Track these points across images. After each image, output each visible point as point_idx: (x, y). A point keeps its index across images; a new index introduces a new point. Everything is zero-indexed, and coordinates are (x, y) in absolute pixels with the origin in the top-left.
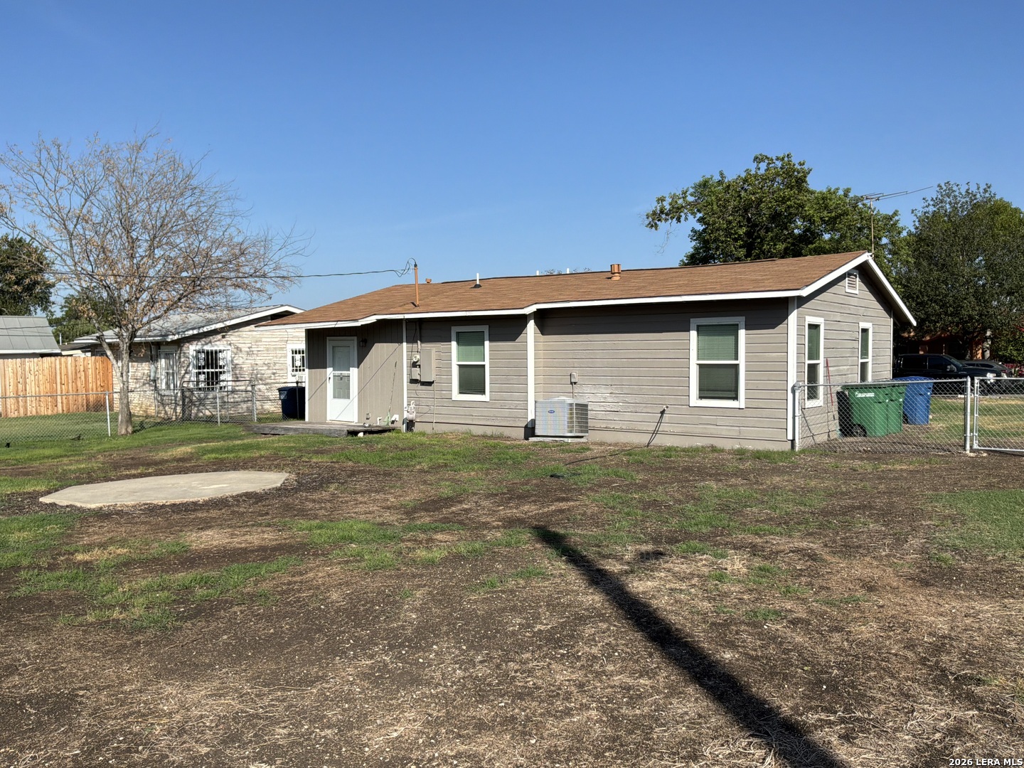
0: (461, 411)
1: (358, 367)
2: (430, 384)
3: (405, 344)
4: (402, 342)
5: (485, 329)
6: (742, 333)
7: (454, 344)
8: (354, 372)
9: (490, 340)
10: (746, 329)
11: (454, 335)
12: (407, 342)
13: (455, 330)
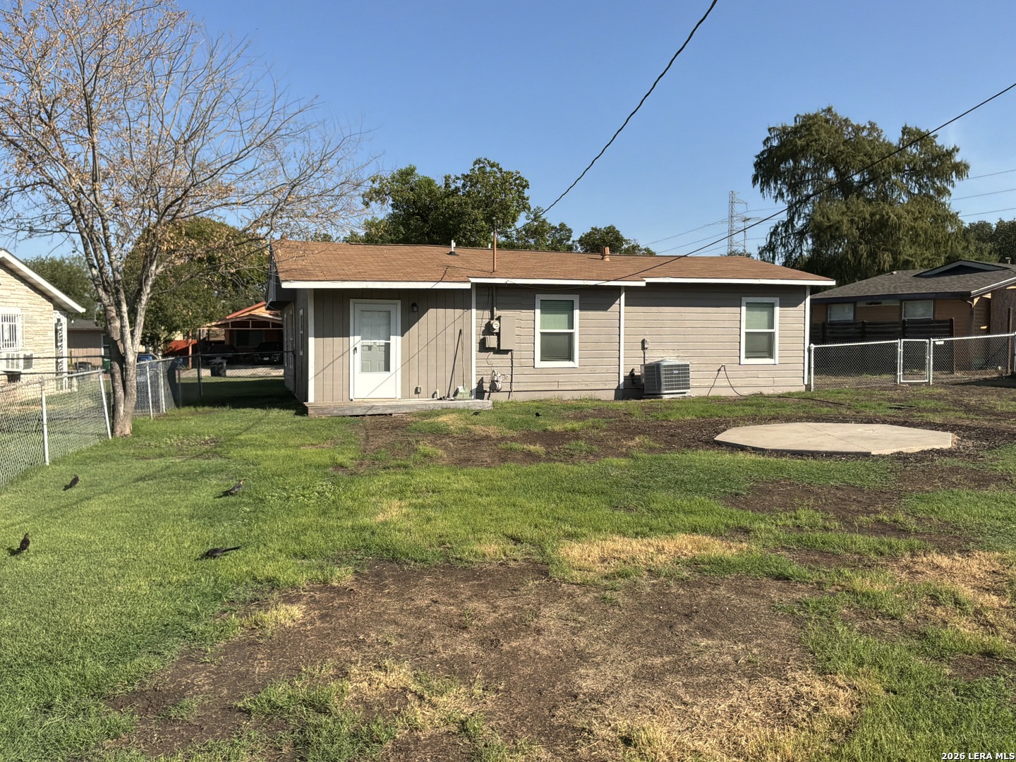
0: (544, 378)
1: (402, 335)
2: (506, 352)
3: (474, 311)
4: (470, 308)
5: (576, 298)
6: (777, 310)
7: (538, 311)
8: (396, 342)
9: (581, 309)
10: (780, 306)
11: (538, 303)
12: (477, 309)
13: (539, 298)
